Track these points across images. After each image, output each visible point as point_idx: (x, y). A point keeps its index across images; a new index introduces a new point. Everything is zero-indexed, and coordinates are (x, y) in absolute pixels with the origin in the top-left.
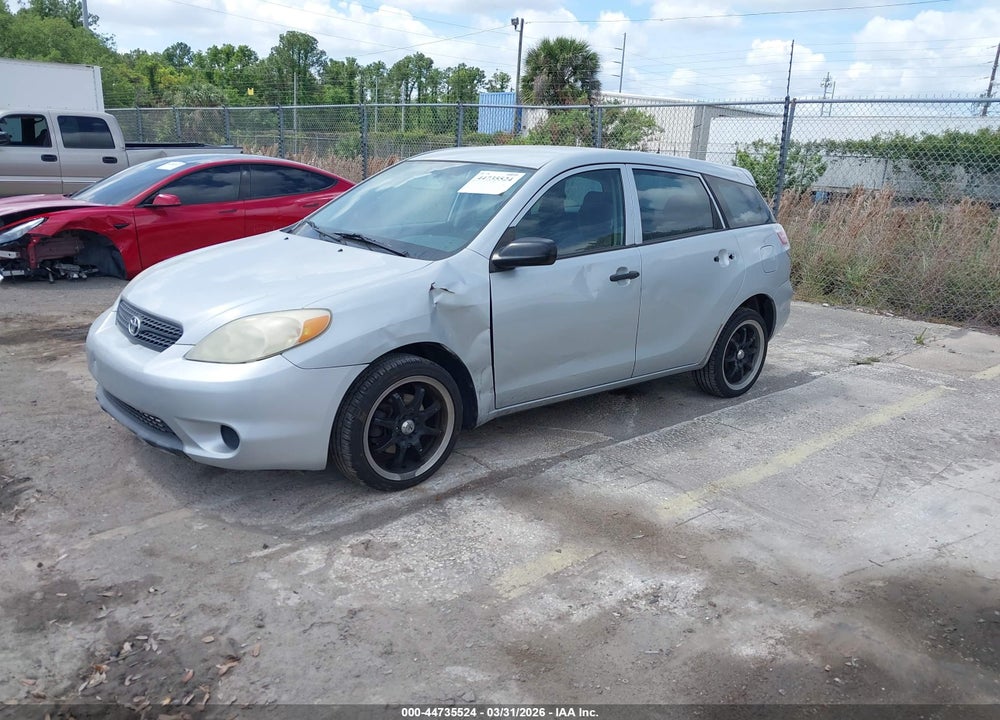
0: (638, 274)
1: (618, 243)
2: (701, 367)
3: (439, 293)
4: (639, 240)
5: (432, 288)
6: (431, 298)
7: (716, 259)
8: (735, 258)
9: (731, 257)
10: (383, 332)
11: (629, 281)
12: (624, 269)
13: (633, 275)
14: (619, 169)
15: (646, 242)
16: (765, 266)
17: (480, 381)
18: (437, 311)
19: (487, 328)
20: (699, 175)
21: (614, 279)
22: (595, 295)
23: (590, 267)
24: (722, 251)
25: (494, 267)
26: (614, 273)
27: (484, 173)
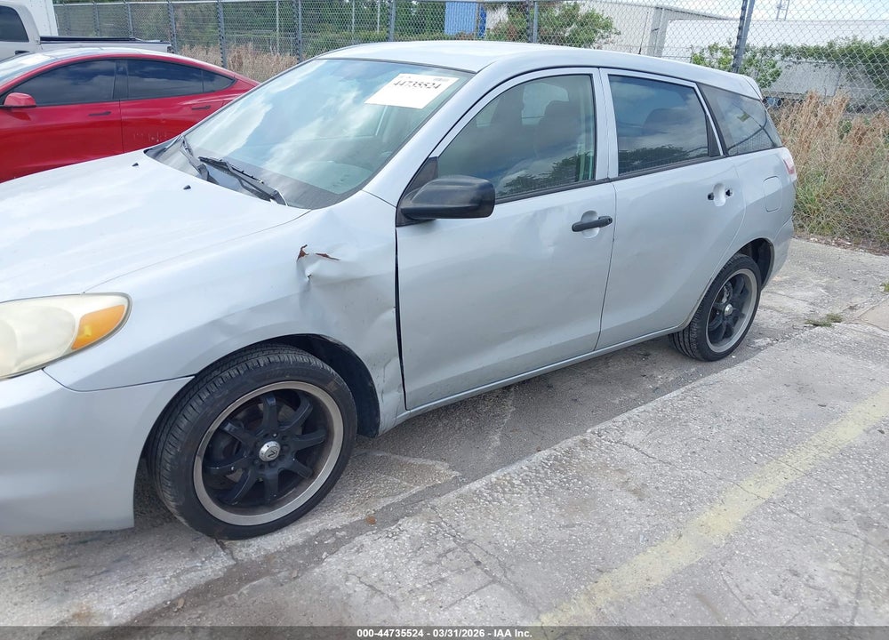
0: (610, 220)
1: (586, 177)
2: (682, 329)
3: (313, 262)
4: (614, 173)
5: (302, 254)
6: (301, 270)
7: (710, 197)
8: (733, 195)
9: (728, 193)
10: (216, 325)
11: (597, 230)
12: (592, 213)
13: (604, 222)
14: (590, 75)
15: (623, 175)
16: (767, 204)
17: (383, 378)
18: (311, 286)
19: (389, 308)
20: (694, 85)
21: (578, 228)
22: (551, 250)
23: (546, 211)
24: (718, 186)
25: (403, 219)
26: (577, 219)
27: (403, 77)
